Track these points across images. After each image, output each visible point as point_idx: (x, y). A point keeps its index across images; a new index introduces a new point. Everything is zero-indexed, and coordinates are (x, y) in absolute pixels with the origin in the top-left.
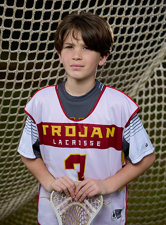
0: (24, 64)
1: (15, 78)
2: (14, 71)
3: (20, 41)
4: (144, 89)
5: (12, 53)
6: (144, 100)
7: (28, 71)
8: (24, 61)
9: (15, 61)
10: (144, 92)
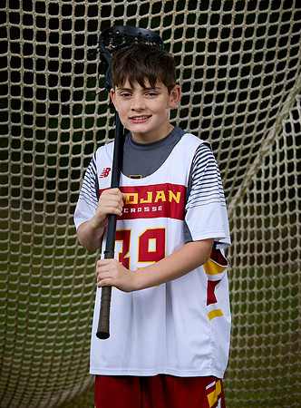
0: (68, 105)
1: (59, 126)
2: (56, 116)
3: (59, 73)
4: (271, 154)
5: (50, 91)
6: (271, 170)
7: (76, 116)
8: (68, 102)
9: (56, 102)
10: (271, 157)
